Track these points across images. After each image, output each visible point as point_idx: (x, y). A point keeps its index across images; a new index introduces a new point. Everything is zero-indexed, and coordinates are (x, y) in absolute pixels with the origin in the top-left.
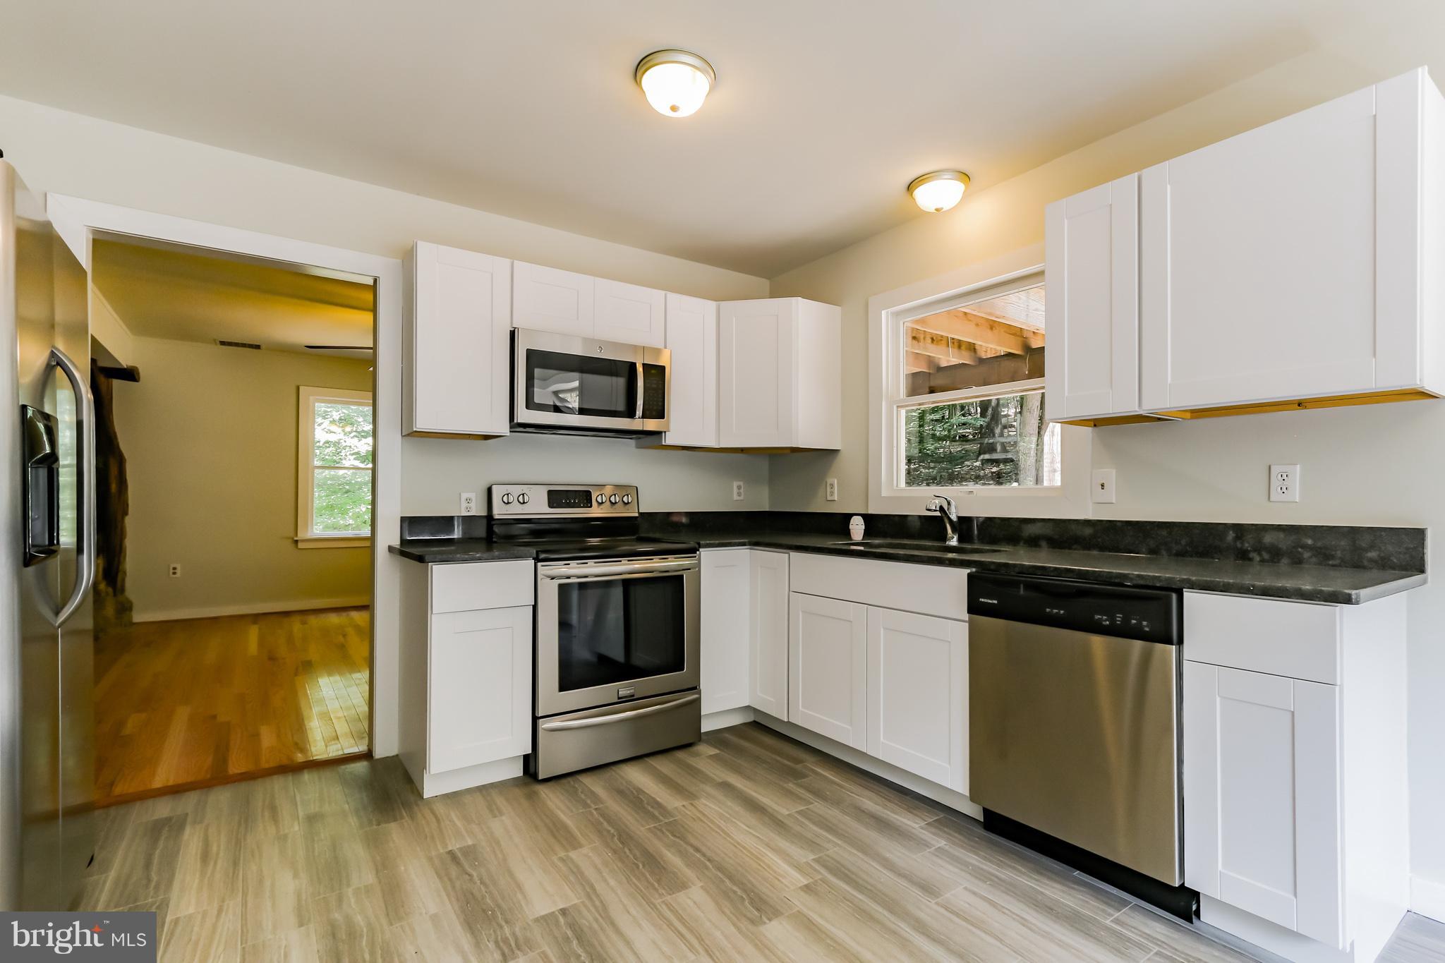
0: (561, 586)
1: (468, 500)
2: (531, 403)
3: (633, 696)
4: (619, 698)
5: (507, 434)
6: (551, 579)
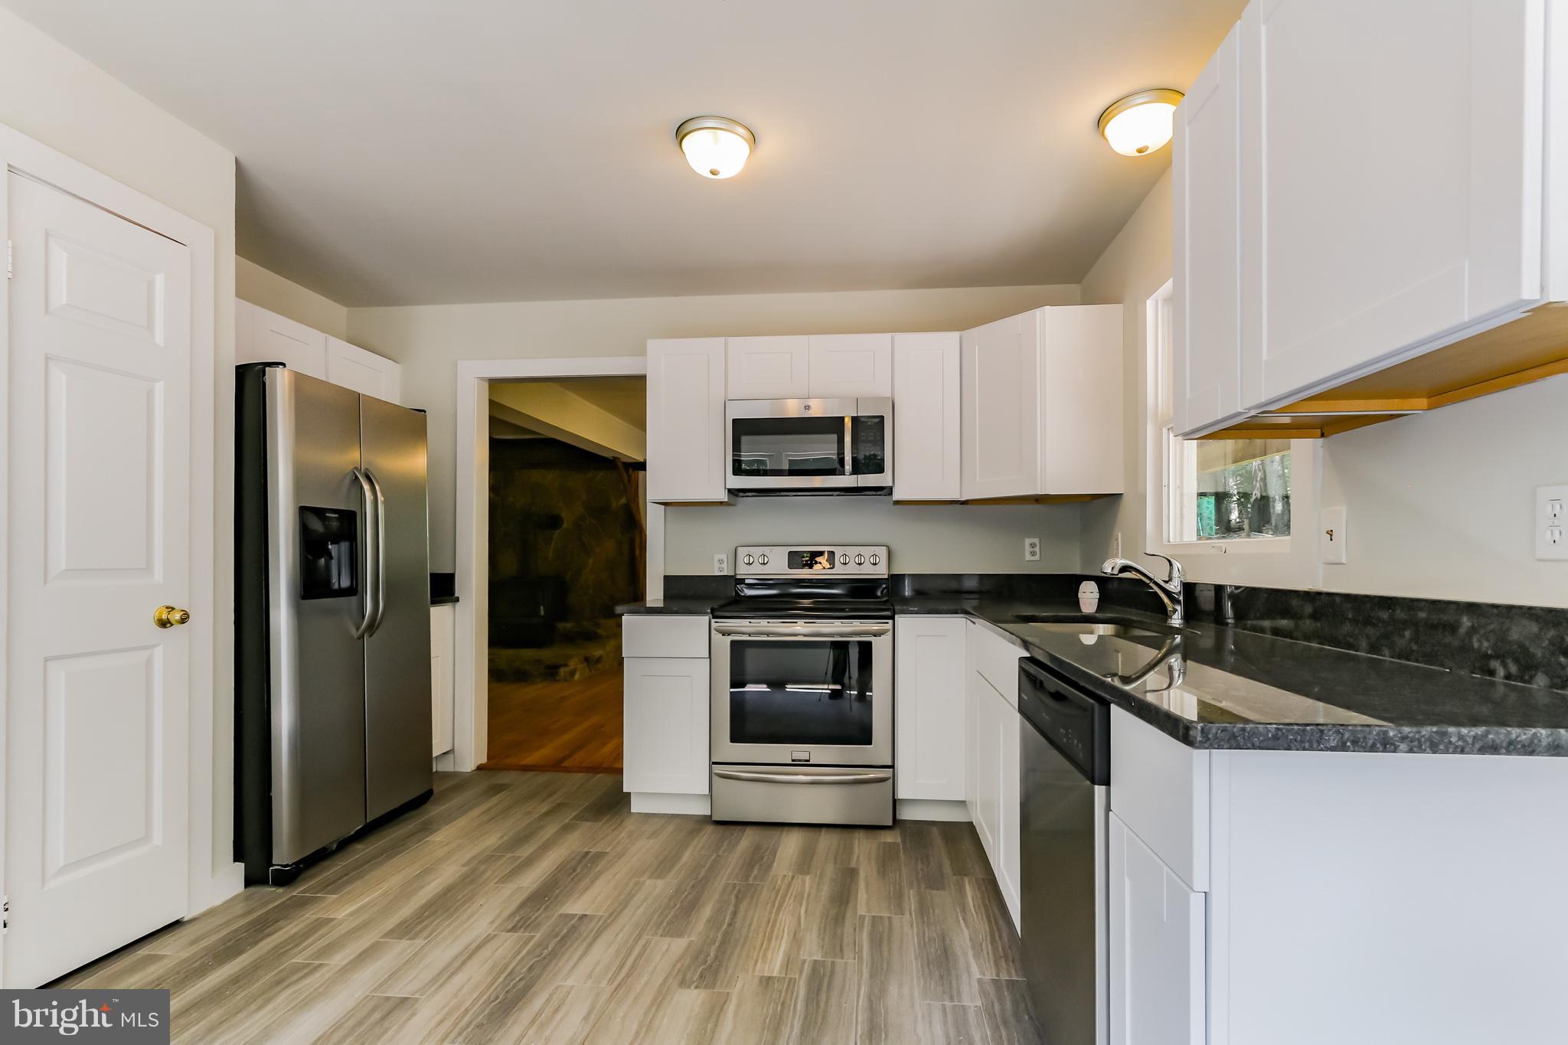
0: (733, 642)
1: (721, 561)
2: (738, 470)
3: (809, 761)
4: (793, 760)
5: (726, 500)
6: (723, 635)
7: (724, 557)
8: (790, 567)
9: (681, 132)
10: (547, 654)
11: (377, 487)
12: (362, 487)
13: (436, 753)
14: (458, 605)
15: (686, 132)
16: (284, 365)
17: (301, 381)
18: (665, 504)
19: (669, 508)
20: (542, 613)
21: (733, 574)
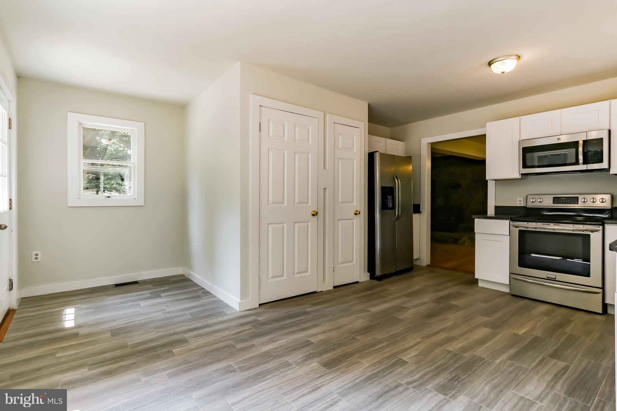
0: (520, 230)
1: (520, 201)
2: (525, 166)
3: (555, 279)
4: (547, 278)
5: (520, 178)
6: (515, 227)
7: (522, 199)
8: (554, 203)
9: (490, 64)
10: (454, 235)
11: (399, 180)
12: (395, 180)
13: (414, 258)
14: (421, 214)
15: (492, 63)
16: (378, 151)
17: (382, 155)
18: (495, 180)
19: (496, 181)
20: (453, 220)
21: (525, 206)
